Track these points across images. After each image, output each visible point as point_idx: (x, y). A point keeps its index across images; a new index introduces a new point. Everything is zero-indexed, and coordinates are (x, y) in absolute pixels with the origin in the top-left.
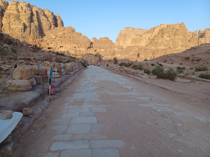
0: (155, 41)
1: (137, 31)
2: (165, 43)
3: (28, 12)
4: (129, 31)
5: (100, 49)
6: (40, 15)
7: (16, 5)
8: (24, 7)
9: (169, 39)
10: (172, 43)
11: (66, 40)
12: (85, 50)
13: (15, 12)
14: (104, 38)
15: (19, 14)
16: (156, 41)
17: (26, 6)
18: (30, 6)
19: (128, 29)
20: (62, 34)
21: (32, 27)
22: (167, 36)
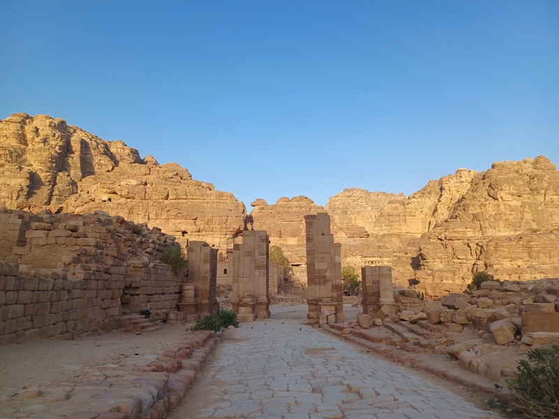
0: (470, 212)
1: (376, 197)
2: (511, 217)
3: (53, 143)
4: (356, 198)
5: (280, 237)
6: (93, 151)
7: (20, 123)
8: (42, 130)
9: (519, 204)
10: (533, 215)
11: (151, 204)
12: (222, 240)
13: (14, 142)
14: (294, 198)
15: (23, 147)
16: (474, 212)
17: (50, 126)
18: (65, 129)
19: (351, 193)
20: (135, 184)
21: (59, 185)
22: (509, 194)
